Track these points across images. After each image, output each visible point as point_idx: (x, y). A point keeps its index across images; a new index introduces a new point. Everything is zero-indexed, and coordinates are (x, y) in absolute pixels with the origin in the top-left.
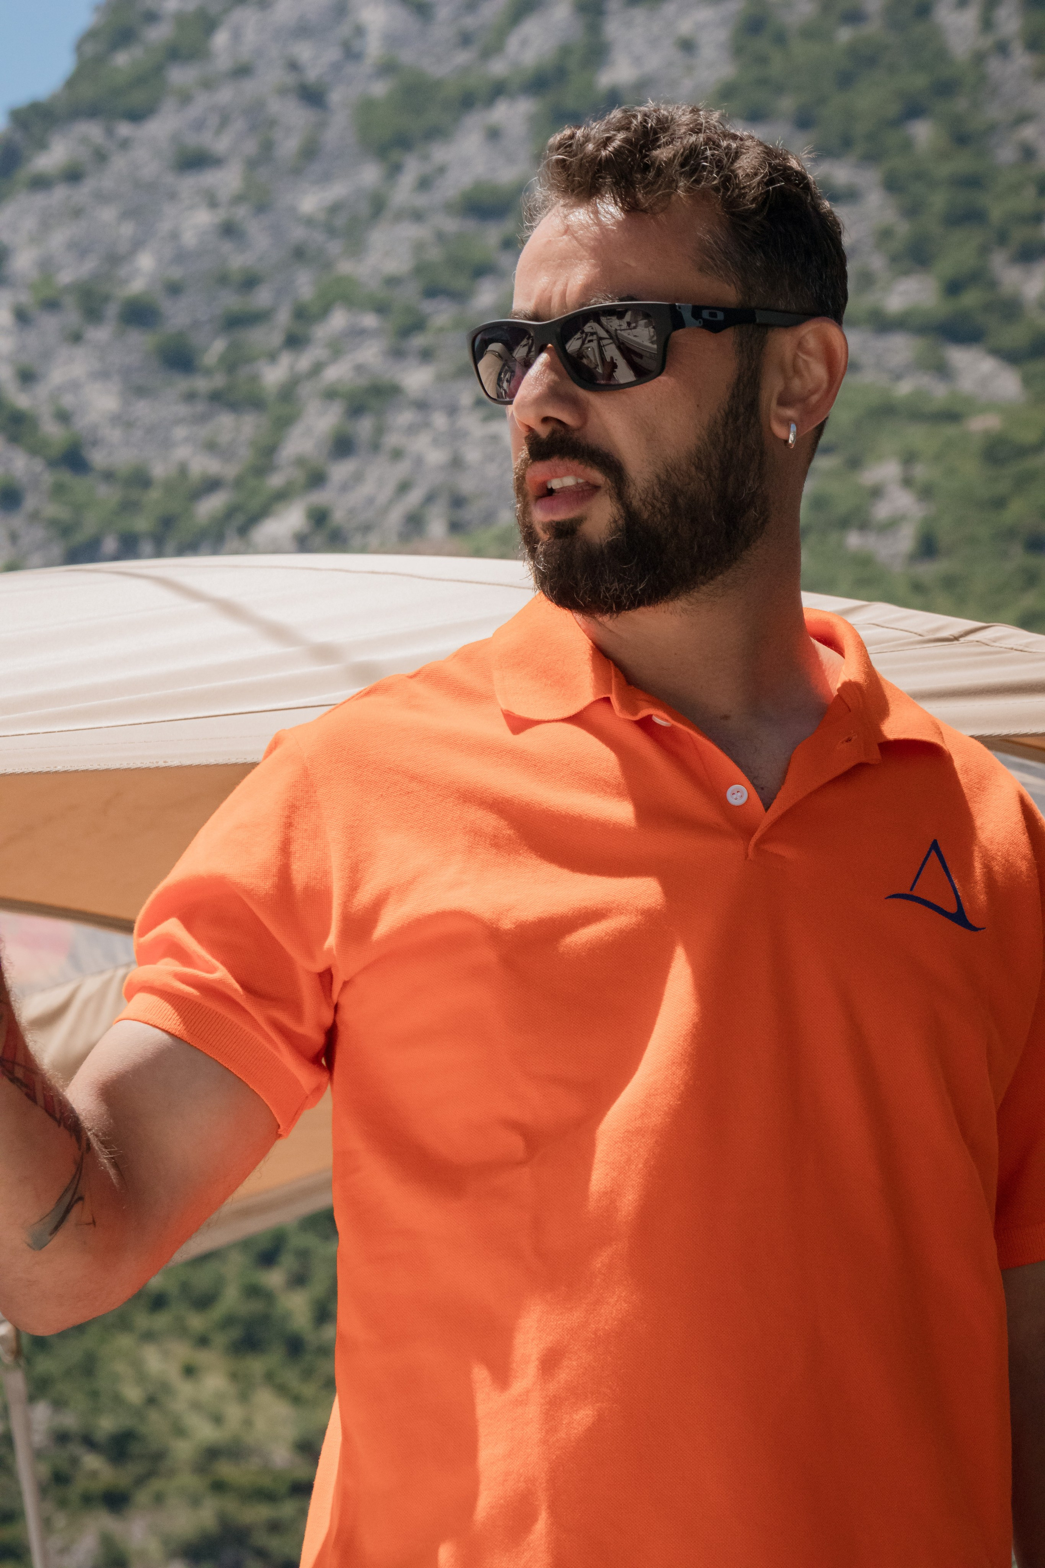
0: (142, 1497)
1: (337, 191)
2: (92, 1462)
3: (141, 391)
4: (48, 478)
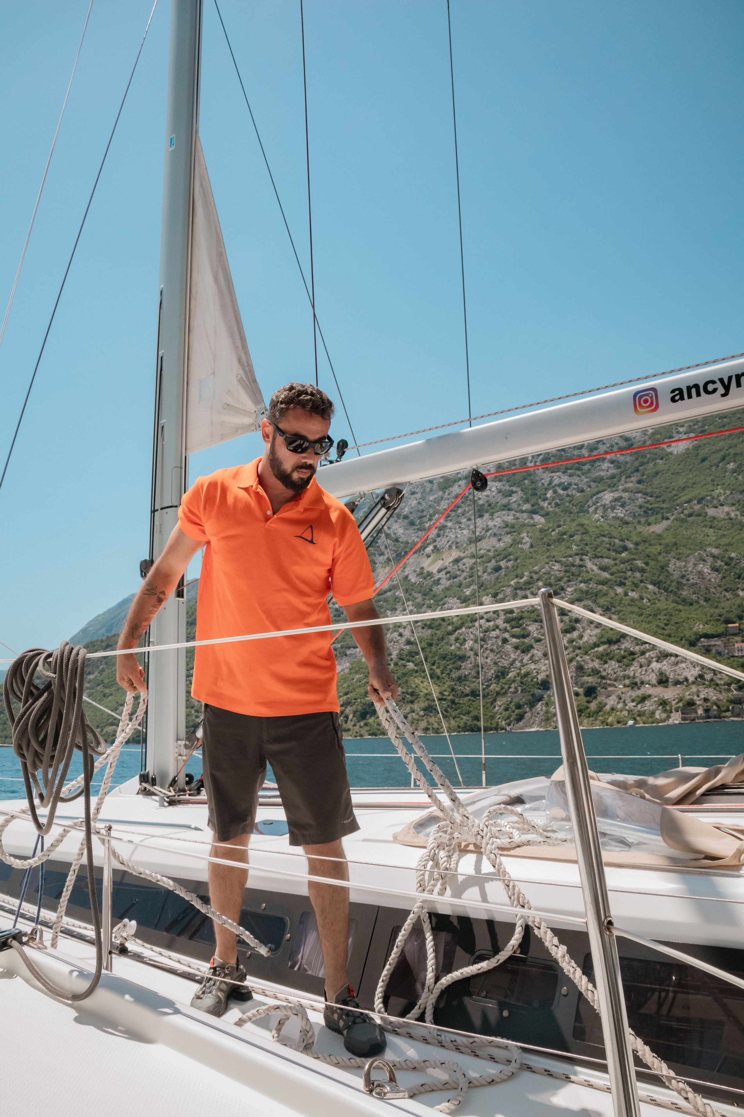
1: (436, 496)
2: (408, 696)
3: (406, 529)
4: (393, 543)
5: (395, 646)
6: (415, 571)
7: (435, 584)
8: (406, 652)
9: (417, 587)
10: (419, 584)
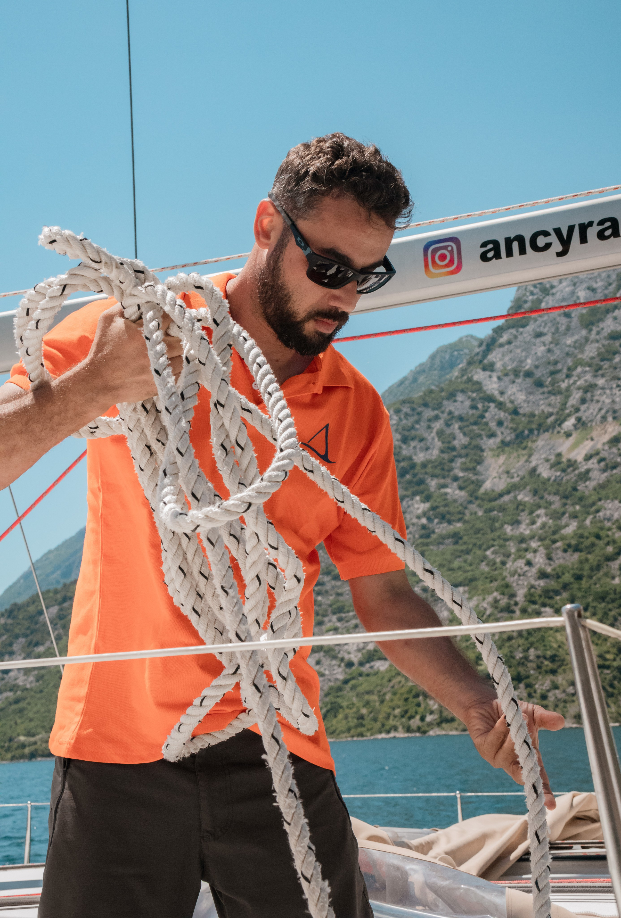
0: (560, 671)
1: (576, 337)
2: (546, 663)
3: (531, 393)
4: (509, 417)
5: (520, 582)
6: (547, 460)
7: (581, 479)
8: (539, 591)
9: (552, 485)
10: (555, 481)
